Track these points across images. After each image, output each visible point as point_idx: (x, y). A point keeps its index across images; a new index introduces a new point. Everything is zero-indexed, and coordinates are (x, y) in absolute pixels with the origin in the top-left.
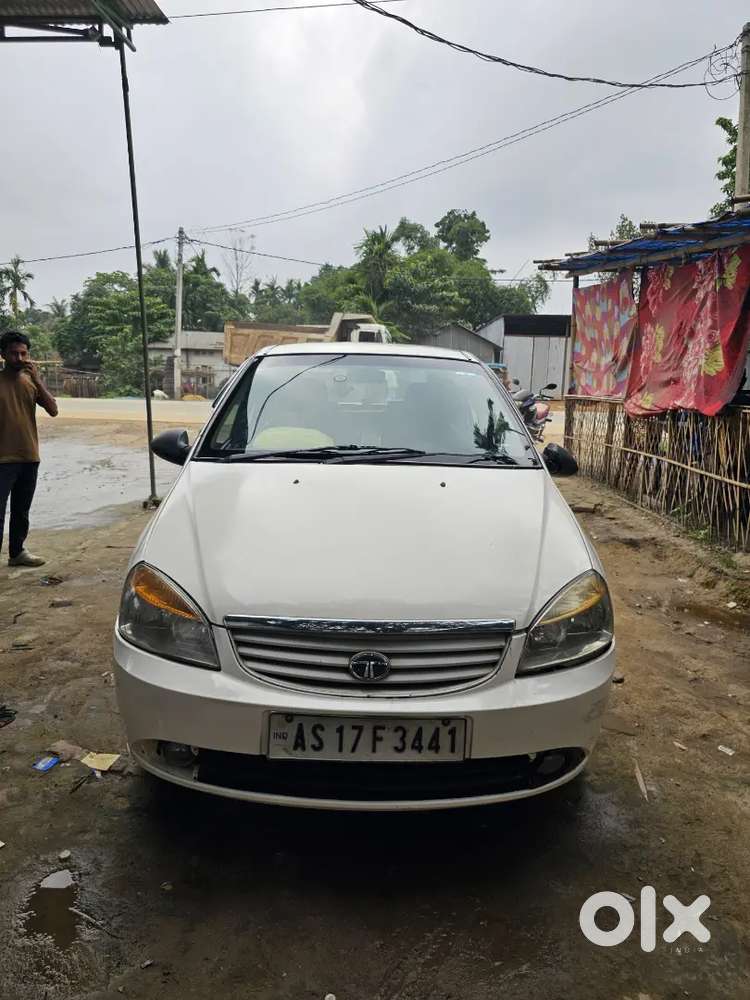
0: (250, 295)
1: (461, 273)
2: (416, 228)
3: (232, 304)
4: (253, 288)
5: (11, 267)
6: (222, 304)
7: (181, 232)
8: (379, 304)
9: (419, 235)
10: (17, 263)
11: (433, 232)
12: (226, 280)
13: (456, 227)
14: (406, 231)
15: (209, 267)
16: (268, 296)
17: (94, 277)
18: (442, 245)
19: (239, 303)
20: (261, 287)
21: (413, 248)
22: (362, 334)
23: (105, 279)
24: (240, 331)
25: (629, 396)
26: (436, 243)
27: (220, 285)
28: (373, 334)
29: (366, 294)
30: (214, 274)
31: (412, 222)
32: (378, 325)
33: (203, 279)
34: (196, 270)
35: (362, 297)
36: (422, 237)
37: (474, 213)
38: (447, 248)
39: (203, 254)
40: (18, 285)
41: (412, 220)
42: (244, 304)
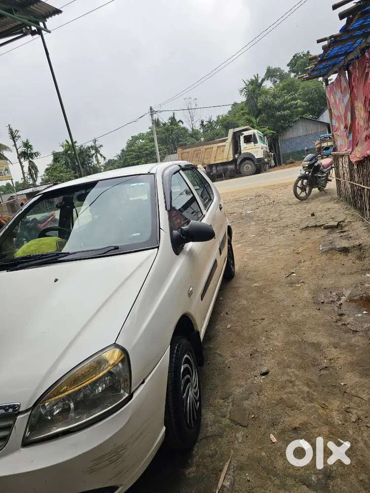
0: (200, 129)
1: (303, 88)
2: (276, 70)
3: (191, 136)
4: (201, 125)
5: (93, 144)
6: (186, 137)
7: (151, 109)
8: (256, 117)
9: (278, 73)
10: (95, 141)
11: (286, 69)
12: (187, 125)
13: (299, 63)
14: (271, 73)
15: (177, 120)
16: (208, 127)
17: (131, 139)
18: (293, 75)
19: (195, 134)
20: (205, 123)
21: (276, 81)
22: (245, 137)
23: (135, 139)
24: (185, 151)
25: (353, 150)
26: (289, 75)
27: (184, 128)
28: (251, 135)
29: (248, 114)
30: (180, 124)
31: (273, 68)
32: (253, 130)
33: (175, 128)
34: (171, 124)
35: (247, 116)
36: (280, 74)
37: (308, 52)
38: (295, 76)
39: (174, 114)
40: (97, 151)
41: (273, 67)
42: (197, 134)
